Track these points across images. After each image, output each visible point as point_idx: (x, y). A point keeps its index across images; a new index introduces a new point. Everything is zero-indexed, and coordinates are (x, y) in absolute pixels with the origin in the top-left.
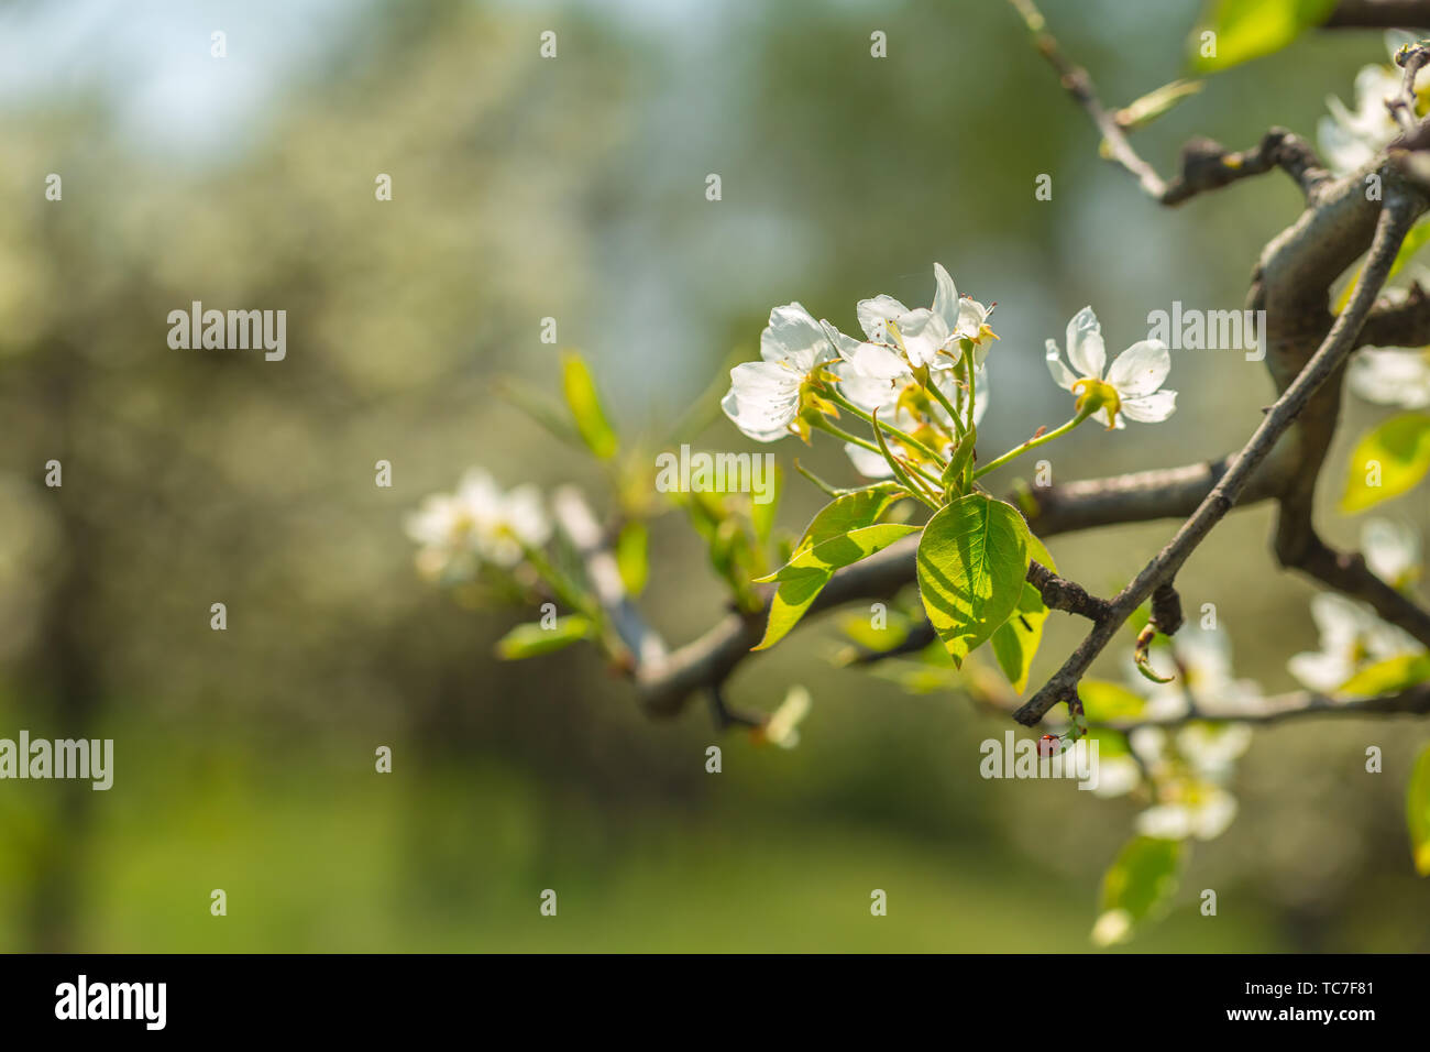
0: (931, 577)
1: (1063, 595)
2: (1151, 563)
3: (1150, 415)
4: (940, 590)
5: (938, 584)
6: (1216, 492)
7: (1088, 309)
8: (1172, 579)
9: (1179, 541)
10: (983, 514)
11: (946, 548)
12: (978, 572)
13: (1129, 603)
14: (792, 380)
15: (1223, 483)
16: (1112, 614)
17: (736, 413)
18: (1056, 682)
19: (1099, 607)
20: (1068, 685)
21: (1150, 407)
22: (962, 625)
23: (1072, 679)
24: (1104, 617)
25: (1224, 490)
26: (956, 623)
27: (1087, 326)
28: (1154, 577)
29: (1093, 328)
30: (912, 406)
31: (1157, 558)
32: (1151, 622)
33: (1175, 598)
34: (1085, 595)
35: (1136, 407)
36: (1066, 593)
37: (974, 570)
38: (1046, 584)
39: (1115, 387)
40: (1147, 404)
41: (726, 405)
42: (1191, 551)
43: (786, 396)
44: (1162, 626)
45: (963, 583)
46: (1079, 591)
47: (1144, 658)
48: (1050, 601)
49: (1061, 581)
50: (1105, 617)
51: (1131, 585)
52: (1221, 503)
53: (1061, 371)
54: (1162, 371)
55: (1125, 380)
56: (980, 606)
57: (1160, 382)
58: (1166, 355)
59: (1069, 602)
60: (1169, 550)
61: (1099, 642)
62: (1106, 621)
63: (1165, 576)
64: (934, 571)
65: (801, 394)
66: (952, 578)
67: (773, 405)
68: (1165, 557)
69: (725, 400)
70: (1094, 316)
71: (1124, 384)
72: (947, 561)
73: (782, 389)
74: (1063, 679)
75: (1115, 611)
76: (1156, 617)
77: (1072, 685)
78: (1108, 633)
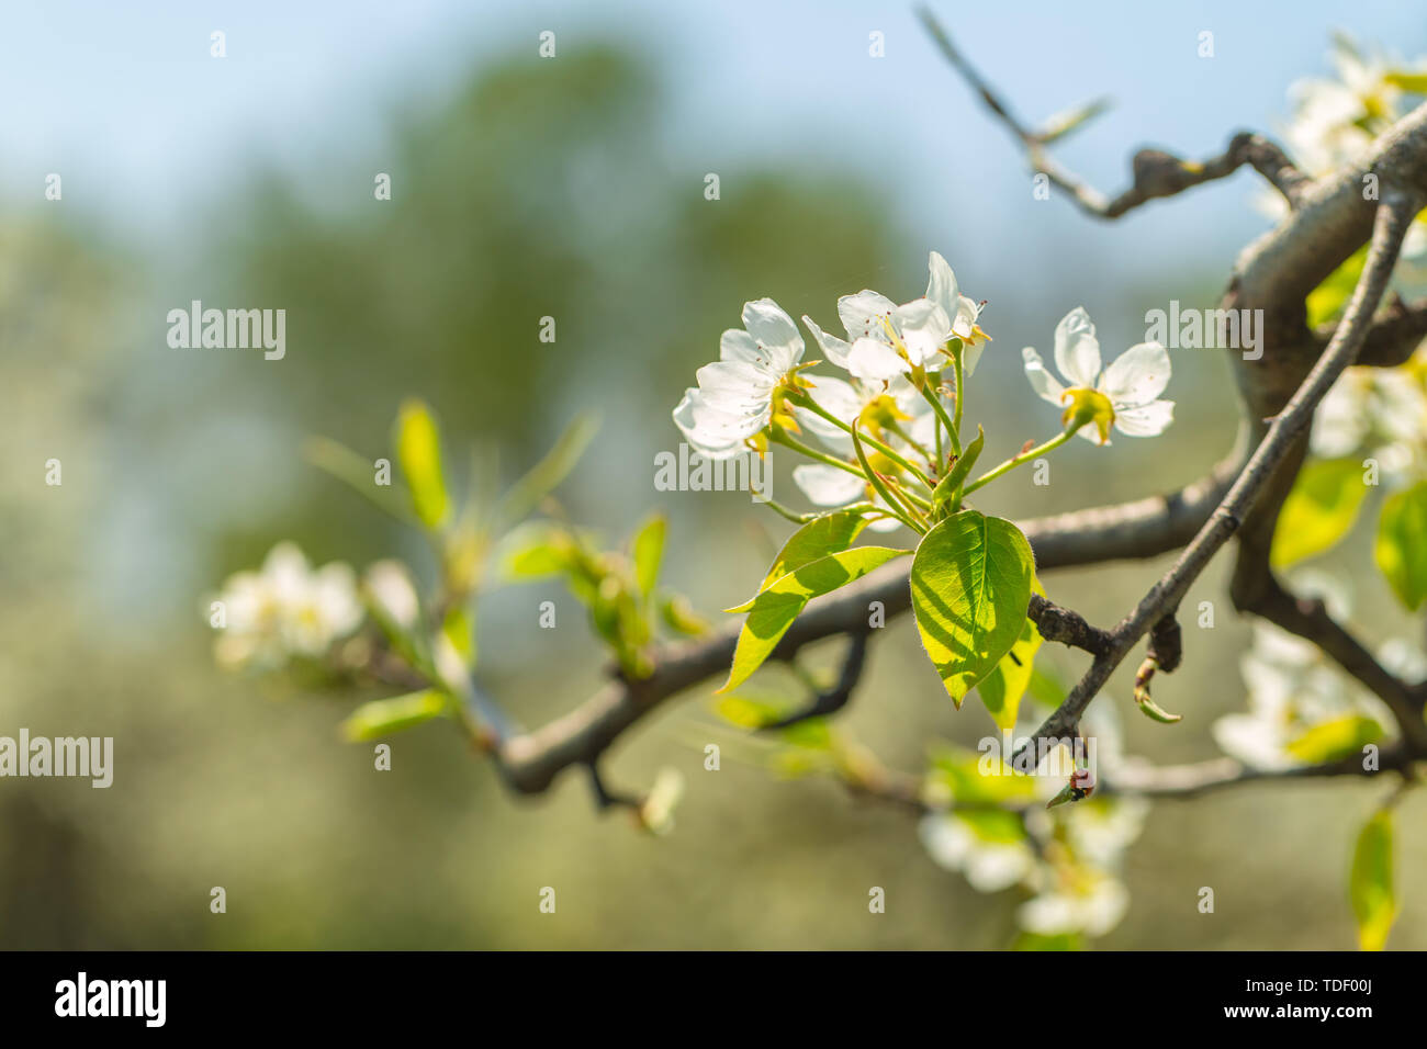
0: (927, 601)
1: (1064, 624)
2: (1154, 590)
3: (1146, 428)
4: (937, 616)
5: (935, 609)
6: (1221, 512)
7: (1080, 310)
8: (1176, 608)
9: (1184, 566)
10: (981, 530)
11: (942, 568)
12: (979, 593)
13: (1130, 635)
14: (766, 382)
15: (1229, 500)
16: (1114, 646)
17: (691, 425)
18: (1055, 723)
19: (1101, 639)
20: (1068, 724)
21: (1147, 418)
22: (961, 660)
23: (1074, 719)
24: (1105, 650)
25: (1232, 509)
26: (953, 657)
27: (1079, 328)
28: (1158, 606)
29: (1086, 331)
30: (874, 423)
31: (1159, 584)
32: (1151, 657)
33: (1177, 631)
34: (1085, 625)
35: (1131, 418)
36: (1067, 623)
37: (976, 592)
38: (1043, 614)
39: (1109, 397)
40: (1144, 415)
41: (679, 415)
42: (1196, 576)
43: (759, 401)
44: (1163, 661)
45: (961, 609)
46: (1080, 621)
47: (1146, 696)
48: (1049, 632)
49: (1059, 609)
50: (1107, 650)
51: (1133, 614)
52: (1229, 523)
53: (1043, 380)
54: (1162, 377)
55: (1120, 388)
56: (982, 638)
57: (1159, 390)
58: (1166, 359)
59: (1069, 633)
60: (1173, 576)
61: (1101, 678)
62: (1109, 654)
63: (1168, 605)
64: (929, 593)
65: (773, 399)
66: (949, 602)
67: (745, 409)
68: (1169, 583)
69: (677, 411)
70: (1087, 317)
71: (1120, 393)
72: (946, 583)
73: (754, 392)
74: (1063, 719)
75: (1118, 643)
76: (1156, 652)
77: (1073, 726)
78: (1110, 667)
